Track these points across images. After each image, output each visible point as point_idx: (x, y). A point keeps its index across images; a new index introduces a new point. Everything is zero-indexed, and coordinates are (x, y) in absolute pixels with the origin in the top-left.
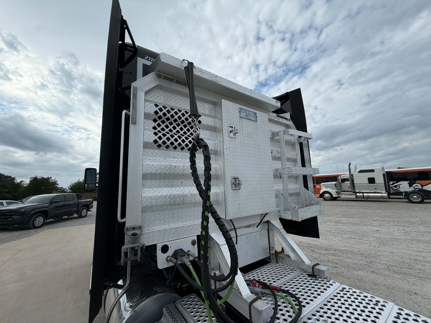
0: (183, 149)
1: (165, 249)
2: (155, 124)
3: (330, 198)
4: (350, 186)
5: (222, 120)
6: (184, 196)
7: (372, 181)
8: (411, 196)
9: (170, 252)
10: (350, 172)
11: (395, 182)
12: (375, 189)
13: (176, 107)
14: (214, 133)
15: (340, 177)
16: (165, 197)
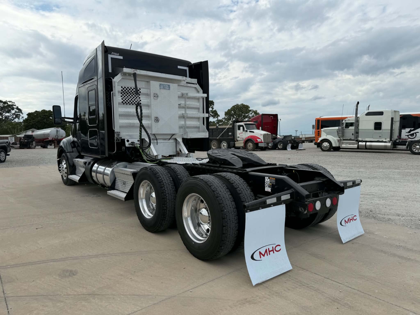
0: (133, 104)
1: (128, 141)
2: (122, 95)
3: (328, 148)
4: (353, 133)
5: (150, 89)
6: (134, 123)
7: (378, 126)
8: (414, 146)
9: (130, 142)
10: (356, 114)
11: (412, 129)
12: (380, 137)
13: (129, 86)
14: (147, 96)
15: (345, 121)
16: (127, 123)
